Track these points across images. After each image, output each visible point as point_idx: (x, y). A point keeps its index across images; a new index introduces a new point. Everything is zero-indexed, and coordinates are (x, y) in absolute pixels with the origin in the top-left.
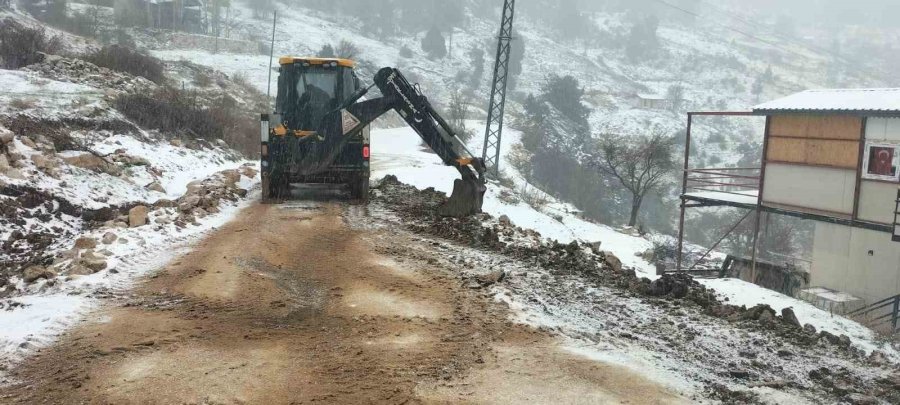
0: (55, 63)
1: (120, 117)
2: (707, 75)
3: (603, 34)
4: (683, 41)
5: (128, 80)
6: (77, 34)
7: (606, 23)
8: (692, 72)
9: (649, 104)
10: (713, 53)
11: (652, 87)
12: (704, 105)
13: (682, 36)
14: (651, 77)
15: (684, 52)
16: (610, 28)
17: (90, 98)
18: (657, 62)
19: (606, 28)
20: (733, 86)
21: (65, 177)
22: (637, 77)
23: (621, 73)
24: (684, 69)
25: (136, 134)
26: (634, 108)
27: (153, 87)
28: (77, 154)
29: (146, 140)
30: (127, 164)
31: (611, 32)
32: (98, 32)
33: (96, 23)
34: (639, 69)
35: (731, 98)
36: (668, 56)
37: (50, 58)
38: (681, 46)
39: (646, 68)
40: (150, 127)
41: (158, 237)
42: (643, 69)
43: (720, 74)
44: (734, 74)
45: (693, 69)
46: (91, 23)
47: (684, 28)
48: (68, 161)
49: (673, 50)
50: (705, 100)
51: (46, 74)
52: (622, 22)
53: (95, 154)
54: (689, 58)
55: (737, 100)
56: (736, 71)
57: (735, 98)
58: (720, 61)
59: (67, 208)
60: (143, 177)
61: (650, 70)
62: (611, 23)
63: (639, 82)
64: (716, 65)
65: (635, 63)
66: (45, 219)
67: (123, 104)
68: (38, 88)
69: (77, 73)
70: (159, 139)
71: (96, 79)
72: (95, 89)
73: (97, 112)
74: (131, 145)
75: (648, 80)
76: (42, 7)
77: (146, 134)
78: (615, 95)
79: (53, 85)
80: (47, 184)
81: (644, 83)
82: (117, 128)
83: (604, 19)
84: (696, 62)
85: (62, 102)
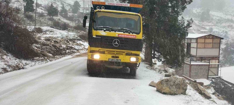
0: (70, 29)
1: (80, 38)
2: (224, 24)
3: (195, 14)
4: (219, 15)
5: (80, 32)
6: (71, 21)
7: (196, 11)
8: (219, 24)
9: (203, 32)
10: (226, 18)
11: (207, 28)
12: (222, 32)
13: (218, 14)
14: (207, 25)
15: (217, 18)
16: (197, 12)
17: (75, 35)
18: (209, 21)
19: (195, 12)
20: (231, 27)
21: (75, 46)
22: (203, 25)
23: (199, 24)
24: (217, 23)
25: (82, 41)
26: (199, 33)
27: (84, 33)
28: (76, 43)
29: (83, 42)
30: (81, 45)
31: (197, 13)
32: (74, 20)
33: (74, 18)
34: (204, 23)
35: (230, 31)
36: (212, 19)
37: (69, 28)
38: (217, 17)
39: (206, 23)
40: (83, 40)
41: (84, 51)
42: (205, 23)
43: (228, 24)
44: (232, 24)
45: (219, 23)
46: (73, 18)
47: (219, 11)
48: (75, 44)
49: (214, 18)
50: (222, 31)
51: (68, 31)
52: (201, 11)
53: (77, 43)
54: (219, 20)
55: (232, 31)
56: (232, 23)
57: (231, 31)
58: (228, 20)
59: (75, 49)
60: (83, 46)
61: (207, 23)
62: (198, 11)
63: (204, 26)
64: (226, 21)
65: (203, 21)
66: (73, 50)
67: (80, 36)
68: (68, 34)
69: (73, 31)
70: (85, 42)
71: (76, 32)
72: (76, 34)
73: (77, 38)
74: (81, 42)
75: (206, 26)
76: (63, 14)
77: (83, 41)
78: (195, 30)
79: (70, 33)
80: (73, 46)
81: (205, 27)
82: (79, 40)
83: (195, 10)
84: (221, 21)
85: (72, 36)
